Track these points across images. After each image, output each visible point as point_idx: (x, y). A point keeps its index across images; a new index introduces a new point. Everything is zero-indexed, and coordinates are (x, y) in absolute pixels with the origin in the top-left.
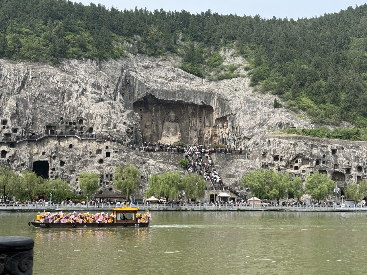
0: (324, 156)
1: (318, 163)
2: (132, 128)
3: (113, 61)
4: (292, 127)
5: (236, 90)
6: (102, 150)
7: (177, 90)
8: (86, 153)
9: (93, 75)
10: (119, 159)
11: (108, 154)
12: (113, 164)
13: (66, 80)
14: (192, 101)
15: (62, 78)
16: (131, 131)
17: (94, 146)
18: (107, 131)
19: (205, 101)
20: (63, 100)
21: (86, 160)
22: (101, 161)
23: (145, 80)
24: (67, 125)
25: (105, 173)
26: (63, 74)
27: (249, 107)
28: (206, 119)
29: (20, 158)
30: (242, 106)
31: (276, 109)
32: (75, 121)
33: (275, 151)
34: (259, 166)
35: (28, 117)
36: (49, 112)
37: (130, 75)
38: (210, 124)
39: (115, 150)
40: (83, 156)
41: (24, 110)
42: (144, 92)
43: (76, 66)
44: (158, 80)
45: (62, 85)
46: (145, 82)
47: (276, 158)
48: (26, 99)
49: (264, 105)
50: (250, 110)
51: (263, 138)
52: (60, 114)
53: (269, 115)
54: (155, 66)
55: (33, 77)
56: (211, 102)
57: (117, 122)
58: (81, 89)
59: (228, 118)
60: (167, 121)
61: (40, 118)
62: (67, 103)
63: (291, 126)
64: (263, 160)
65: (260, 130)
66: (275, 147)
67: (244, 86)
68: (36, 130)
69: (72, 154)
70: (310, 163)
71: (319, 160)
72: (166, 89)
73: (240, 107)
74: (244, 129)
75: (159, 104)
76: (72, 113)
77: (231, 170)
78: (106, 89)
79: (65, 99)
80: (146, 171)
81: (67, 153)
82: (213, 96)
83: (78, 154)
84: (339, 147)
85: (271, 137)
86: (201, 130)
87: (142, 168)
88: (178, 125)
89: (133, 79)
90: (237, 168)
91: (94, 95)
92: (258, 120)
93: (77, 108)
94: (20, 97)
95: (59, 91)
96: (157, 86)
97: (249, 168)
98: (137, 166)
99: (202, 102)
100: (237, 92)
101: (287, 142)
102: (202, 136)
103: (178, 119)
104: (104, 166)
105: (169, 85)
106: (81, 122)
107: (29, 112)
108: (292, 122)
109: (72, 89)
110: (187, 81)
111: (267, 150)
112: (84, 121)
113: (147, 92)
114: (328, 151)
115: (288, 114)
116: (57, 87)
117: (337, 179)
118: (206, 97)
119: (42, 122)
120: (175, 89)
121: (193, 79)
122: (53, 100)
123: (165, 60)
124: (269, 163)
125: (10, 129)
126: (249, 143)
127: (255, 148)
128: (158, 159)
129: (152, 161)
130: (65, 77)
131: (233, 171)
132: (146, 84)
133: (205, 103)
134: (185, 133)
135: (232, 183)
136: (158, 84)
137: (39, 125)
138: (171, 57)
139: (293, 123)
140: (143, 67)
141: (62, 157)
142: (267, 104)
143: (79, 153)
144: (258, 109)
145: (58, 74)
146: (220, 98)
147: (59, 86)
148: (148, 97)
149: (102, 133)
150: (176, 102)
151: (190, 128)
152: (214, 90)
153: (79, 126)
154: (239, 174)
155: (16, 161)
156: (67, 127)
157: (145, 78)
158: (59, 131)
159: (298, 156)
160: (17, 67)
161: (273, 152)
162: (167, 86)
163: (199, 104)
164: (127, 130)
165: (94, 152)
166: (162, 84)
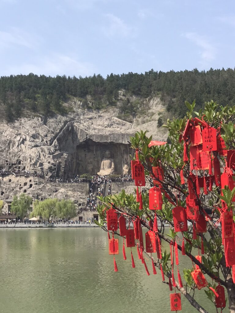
2: (55, 166)
3: (59, 116)
5: (148, 131)
6: (27, 183)
7: (109, 134)
8: (17, 185)
9: (37, 128)
10: (37, 189)
11: (31, 186)
13: (13, 134)
14: (120, 141)
15: (10, 132)
16: (53, 167)
17: (23, 180)
18: (33, 168)
19: (131, 141)
20: (9, 148)
21: (17, 190)
22: (25, 191)
23: (86, 128)
24: (10, 166)
26: (11, 130)
32: (15, 163)
37: (74, 125)
39: (36, 182)
40: (15, 188)
42: (85, 137)
43: (25, 123)
44: (97, 127)
45: (10, 137)
46: (86, 130)
52: (6, 158)
54: (97, 117)
57: (44, 162)
58: (22, 139)
62: (11, 150)
67: (153, 128)
69: (9, 186)
75: (97, 145)
76: (13, 157)
78: (44, 138)
79: (11, 147)
81: (6, 186)
83: (12, 187)
87: (53, 195)
88: (112, 160)
89: (76, 128)
91: (31, 143)
93: (17, 153)
95: (7, 142)
96: (94, 132)
98: (49, 194)
99: (129, 142)
100: (149, 133)
105: (104, 130)
106: (20, 163)
109: (15, 140)
110: (119, 126)
112: (22, 162)
113: (87, 137)
116: (6, 139)
120: (108, 133)
121: (123, 125)
122: (3, 148)
123: (106, 112)
128: (69, 188)
129: (63, 190)
130: (12, 132)
132: (86, 131)
133: (131, 143)
138: (110, 109)
140: (88, 118)
141: (3, 188)
143: (13, 185)
145: (8, 129)
147: (8, 138)
148: (88, 141)
149: (30, 170)
150: (109, 143)
151: (123, 162)
153: (18, 166)
156: (10, 167)
158: (4, 170)
162: (102, 132)
163: (127, 143)
164: (50, 167)
165: (23, 184)
166: (99, 130)
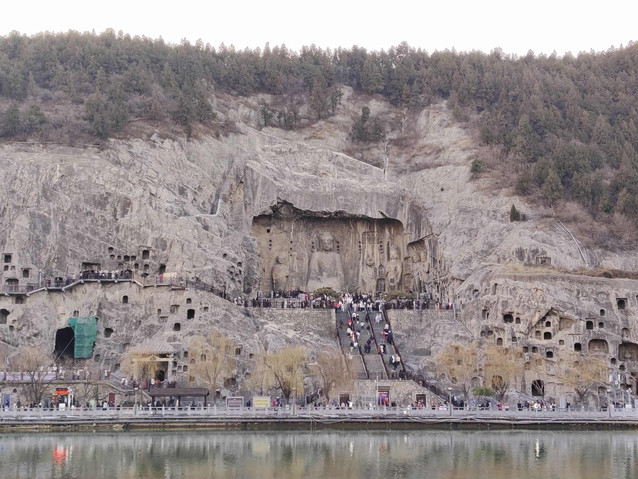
0: (602, 312)
1: (589, 325)
2: (240, 264)
3: (214, 142)
4: (542, 256)
5: (442, 190)
6: (179, 306)
7: (335, 193)
8: (150, 312)
10: (210, 322)
11: (191, 314)
12: (199, 331)
13: (121, 179)
14: (361, 211)
15: (115, 175)
16: (237, 268)
17: (165, 298)
18: (190, 270)
19: (388, 211)
20: (115, 215)
21: (151, 325)
22: (177, 327)
23: (275, 175)
24: (120, 261)
25: (183, 349)
26: (115, 169)
27: (464, 219)
28: (391, 245)
29: (32, 323)
30: (452, 219)
31: (514, 223)
32: (134, 254)
33: (505, 304)
34: (476, 334)
35: (49, 248)
36: (88, 237)
37: (247, 167)
38: (399, 254)
39: (204, 306)
40: (145, 317)
41: (44, 236)
42: (273, 198)
43: (142, 154)
44: (299, 174)
45: (113, 189)
46: (275, 179)
47: (508, 318)
48: (46, 215)
49: (494, 215)
50: (466, 226)
51: (486, 279)
52: (108, 241)
53: (500, 235)
54: (295, 149)
55: (63, 176)
56: (399, 213)
57: (211, 254)
58: (147, 195)
59: (426, 243)
60: (318, 250)
61: (71, 250)
62: (122, 221)
63: (541, 254)
64: (484, 322)
65: (482, 263)
66: (506, 296)
67: (456, 181)
68: (64, 271)
69: (127, 315)
70: (573, 326)
71: (593, 321)
72: (313, 190)
73: (447, 222)
74: (452, 262)
75: (303, 218)
76: (129, 240)
77: (423, 340)
78: (197, 194)
79: (118, 213)
80: (259, 343)
81: (117, 313)
82: (402, 202)
83: (137, 314)
84: (631, 295)
85: (499, 277)
86: (381, 266)
87: (253, 338)
88: (337, 256)
89: (252, 174)
90: (434, 337)
91: (170, 204)
92: (479, 245)
93: (139, 229)
94: (37, 212)
95: (106, 199)
96: (296, 186)
97: (457, 336)
98: (243, 334)
99: (382, 213)
100: (445, 194)
101: (529, 285)
102: (385, 278)
103: (338, 247)
104: (182, 336)
105: (320, 183)
106: (146, 254)
107: (52, 238)
108: (542, 247)
109: (130, 196)
110: (354, 174)
111: (492, 302)
112: (151, 253)
113: (278, 198)
114: (610, 303)
115: (536, 232)
116: (103, 192)
117: (628, 356)
118: (389, 204)
119: (75, 256)
120: (330, 190)
121: (365, 172)
122: (96, 216)
123: (315, 137)
124: (495, 327)
125: (17, 270)
126: (461, 289)
127: (470, 299)
128: (285, 321)
129: (274, 325)
130: (118, 174)
131: (427, 342)
132: (277, 183)
133: (388, 216)
134: (351, 272)
135: (424, 365)
136: (299, 183)
137: (69, 261)
138: (326, 133)
139: (546, 249)
140: (272, 151)
141: (108, 319)
142: (499, 215)
143: (139, 312)
144: (481, 223)
145: (107, 168)
146: (413, 205)
147: (107, 190)
148: (281, 206)
149: (182, 274)
150: (333, 215)
151: (361, 262)
152: (404, 190)
153: (142, 263)
154: (438, 349)
155: (25, 328)
156: (120, 265)
157: (275, 172)
159: (550, 313)
160: (34, 159)
161: (503, 305)
162: (316, 185)
163: (377, 217)
164: (229, 268)
165: (166, 310)
166: (308, 182)
